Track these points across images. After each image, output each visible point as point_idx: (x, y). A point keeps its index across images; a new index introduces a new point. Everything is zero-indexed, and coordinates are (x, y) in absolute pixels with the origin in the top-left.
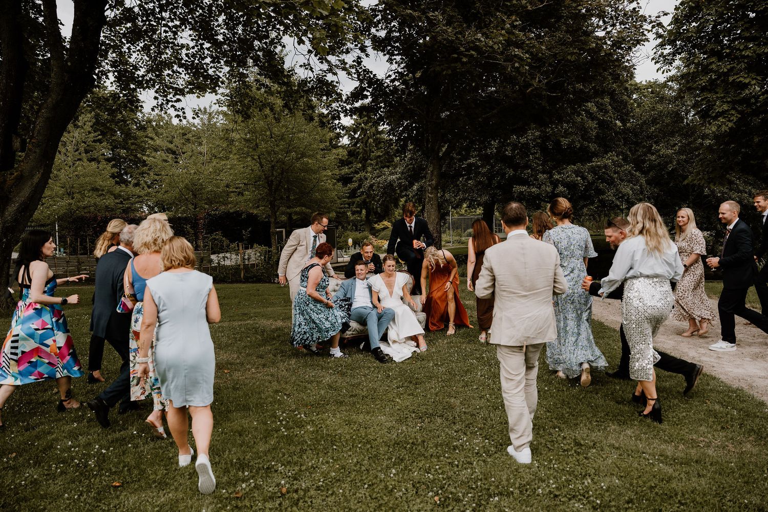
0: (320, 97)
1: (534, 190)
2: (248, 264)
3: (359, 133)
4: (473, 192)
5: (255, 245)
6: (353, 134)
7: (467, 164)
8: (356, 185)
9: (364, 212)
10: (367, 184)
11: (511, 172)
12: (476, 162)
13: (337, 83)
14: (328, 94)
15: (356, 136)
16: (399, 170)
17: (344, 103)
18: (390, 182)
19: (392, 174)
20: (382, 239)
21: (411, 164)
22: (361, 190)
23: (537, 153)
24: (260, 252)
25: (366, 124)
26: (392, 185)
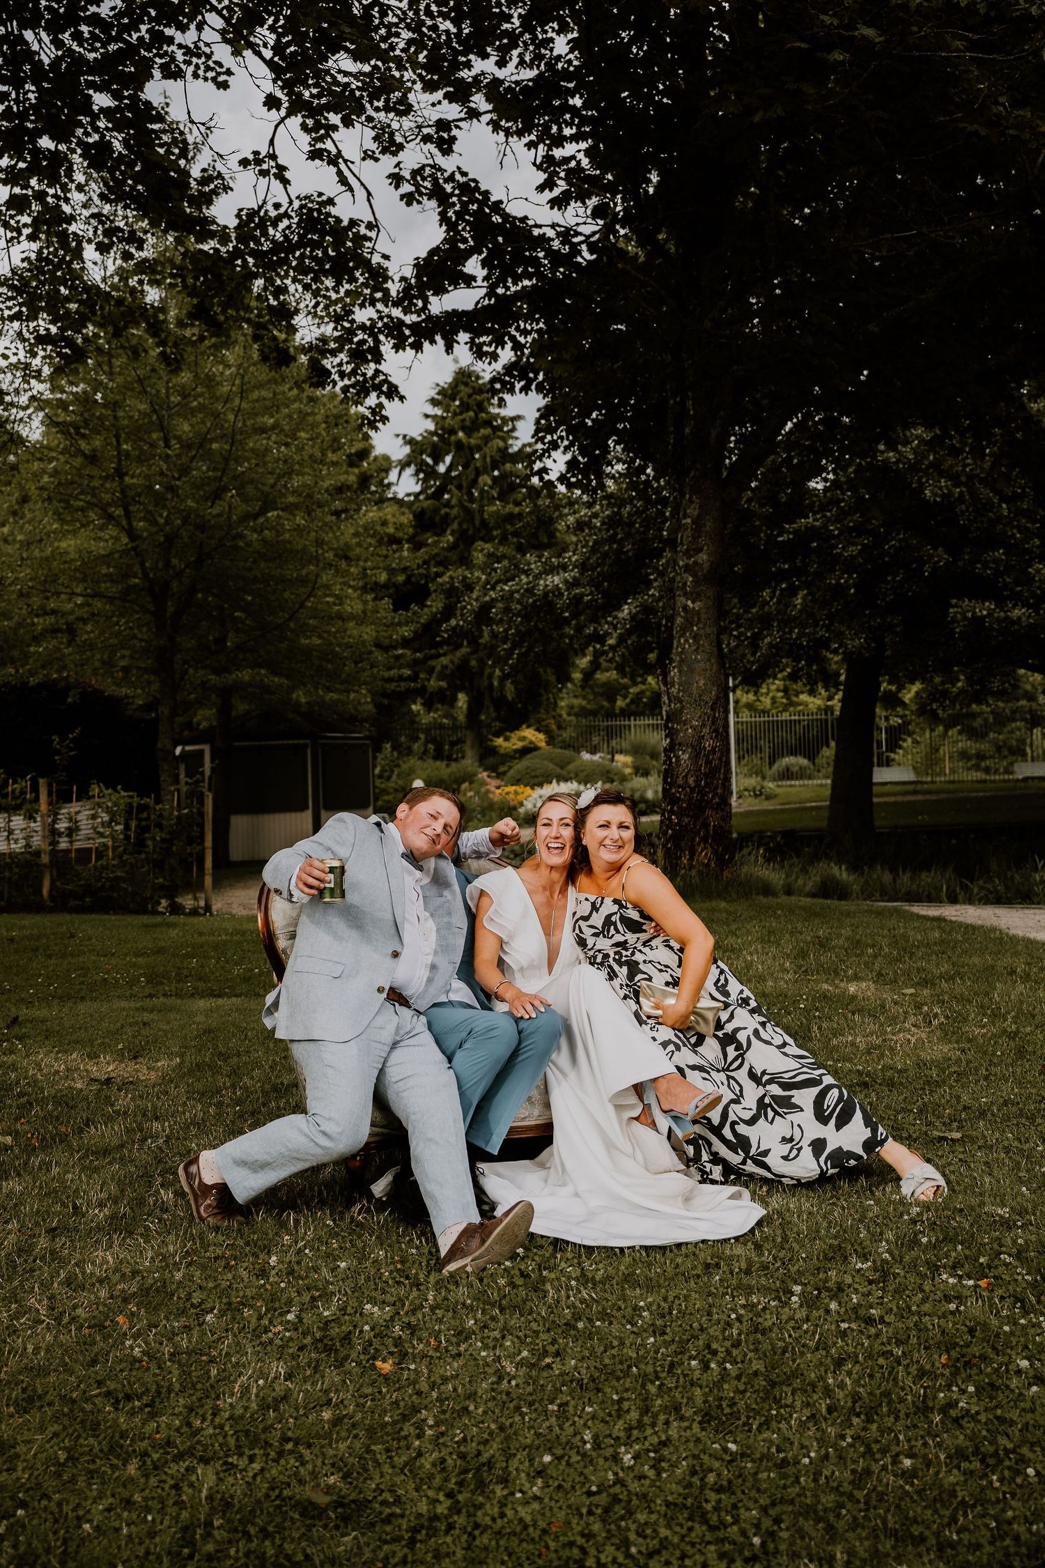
0: (315, 280)
1: (1017, 612)
2: (68, 851)
3: (448, 459)
4: (816, 624)
5: (95, 790)
6: (429, 461)
7: (795, 532)
8: (435, 604)
9: (462, 700)
10: (471, 602)
11: (942, 557)
12: (825, 526)
13: (370, 226)
14: (340, 271)
15: (442, 469)
16: (571, 557)
17: (395, 304)
18: (546, 594)
19: (552, 570)
20: (517, 782)
21: (612, 539)
22: (453, 622)
23: (1023, 495)
24: (108, 810)
25: (469, 431)
26: (551, 604)
